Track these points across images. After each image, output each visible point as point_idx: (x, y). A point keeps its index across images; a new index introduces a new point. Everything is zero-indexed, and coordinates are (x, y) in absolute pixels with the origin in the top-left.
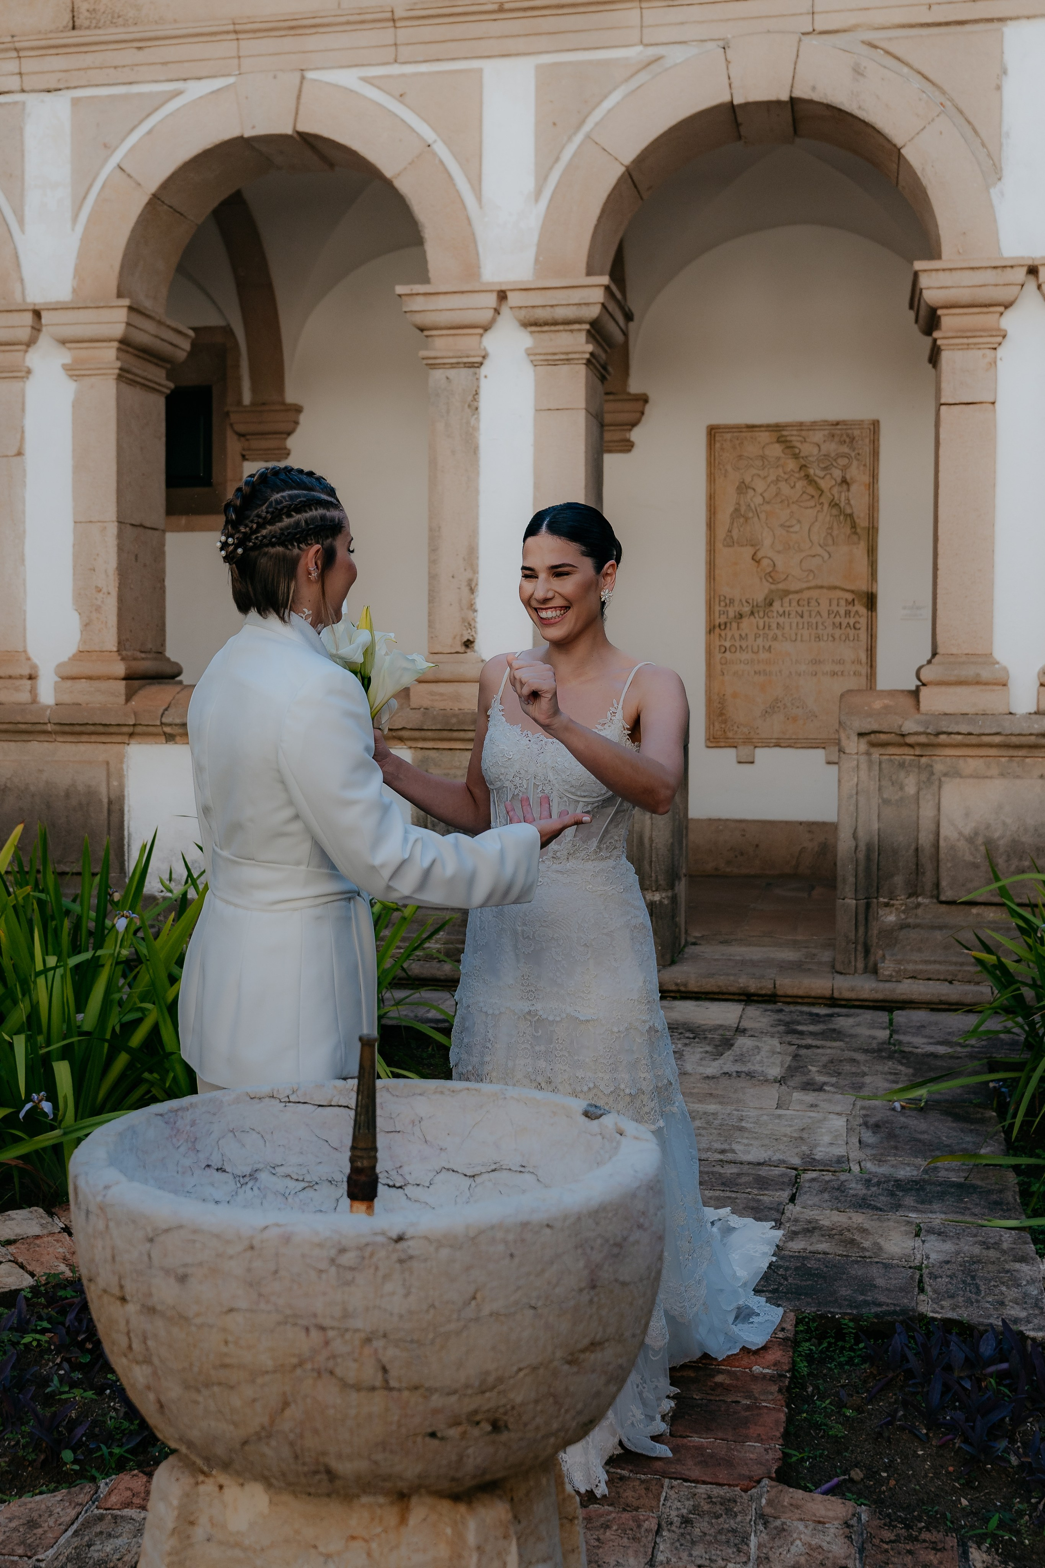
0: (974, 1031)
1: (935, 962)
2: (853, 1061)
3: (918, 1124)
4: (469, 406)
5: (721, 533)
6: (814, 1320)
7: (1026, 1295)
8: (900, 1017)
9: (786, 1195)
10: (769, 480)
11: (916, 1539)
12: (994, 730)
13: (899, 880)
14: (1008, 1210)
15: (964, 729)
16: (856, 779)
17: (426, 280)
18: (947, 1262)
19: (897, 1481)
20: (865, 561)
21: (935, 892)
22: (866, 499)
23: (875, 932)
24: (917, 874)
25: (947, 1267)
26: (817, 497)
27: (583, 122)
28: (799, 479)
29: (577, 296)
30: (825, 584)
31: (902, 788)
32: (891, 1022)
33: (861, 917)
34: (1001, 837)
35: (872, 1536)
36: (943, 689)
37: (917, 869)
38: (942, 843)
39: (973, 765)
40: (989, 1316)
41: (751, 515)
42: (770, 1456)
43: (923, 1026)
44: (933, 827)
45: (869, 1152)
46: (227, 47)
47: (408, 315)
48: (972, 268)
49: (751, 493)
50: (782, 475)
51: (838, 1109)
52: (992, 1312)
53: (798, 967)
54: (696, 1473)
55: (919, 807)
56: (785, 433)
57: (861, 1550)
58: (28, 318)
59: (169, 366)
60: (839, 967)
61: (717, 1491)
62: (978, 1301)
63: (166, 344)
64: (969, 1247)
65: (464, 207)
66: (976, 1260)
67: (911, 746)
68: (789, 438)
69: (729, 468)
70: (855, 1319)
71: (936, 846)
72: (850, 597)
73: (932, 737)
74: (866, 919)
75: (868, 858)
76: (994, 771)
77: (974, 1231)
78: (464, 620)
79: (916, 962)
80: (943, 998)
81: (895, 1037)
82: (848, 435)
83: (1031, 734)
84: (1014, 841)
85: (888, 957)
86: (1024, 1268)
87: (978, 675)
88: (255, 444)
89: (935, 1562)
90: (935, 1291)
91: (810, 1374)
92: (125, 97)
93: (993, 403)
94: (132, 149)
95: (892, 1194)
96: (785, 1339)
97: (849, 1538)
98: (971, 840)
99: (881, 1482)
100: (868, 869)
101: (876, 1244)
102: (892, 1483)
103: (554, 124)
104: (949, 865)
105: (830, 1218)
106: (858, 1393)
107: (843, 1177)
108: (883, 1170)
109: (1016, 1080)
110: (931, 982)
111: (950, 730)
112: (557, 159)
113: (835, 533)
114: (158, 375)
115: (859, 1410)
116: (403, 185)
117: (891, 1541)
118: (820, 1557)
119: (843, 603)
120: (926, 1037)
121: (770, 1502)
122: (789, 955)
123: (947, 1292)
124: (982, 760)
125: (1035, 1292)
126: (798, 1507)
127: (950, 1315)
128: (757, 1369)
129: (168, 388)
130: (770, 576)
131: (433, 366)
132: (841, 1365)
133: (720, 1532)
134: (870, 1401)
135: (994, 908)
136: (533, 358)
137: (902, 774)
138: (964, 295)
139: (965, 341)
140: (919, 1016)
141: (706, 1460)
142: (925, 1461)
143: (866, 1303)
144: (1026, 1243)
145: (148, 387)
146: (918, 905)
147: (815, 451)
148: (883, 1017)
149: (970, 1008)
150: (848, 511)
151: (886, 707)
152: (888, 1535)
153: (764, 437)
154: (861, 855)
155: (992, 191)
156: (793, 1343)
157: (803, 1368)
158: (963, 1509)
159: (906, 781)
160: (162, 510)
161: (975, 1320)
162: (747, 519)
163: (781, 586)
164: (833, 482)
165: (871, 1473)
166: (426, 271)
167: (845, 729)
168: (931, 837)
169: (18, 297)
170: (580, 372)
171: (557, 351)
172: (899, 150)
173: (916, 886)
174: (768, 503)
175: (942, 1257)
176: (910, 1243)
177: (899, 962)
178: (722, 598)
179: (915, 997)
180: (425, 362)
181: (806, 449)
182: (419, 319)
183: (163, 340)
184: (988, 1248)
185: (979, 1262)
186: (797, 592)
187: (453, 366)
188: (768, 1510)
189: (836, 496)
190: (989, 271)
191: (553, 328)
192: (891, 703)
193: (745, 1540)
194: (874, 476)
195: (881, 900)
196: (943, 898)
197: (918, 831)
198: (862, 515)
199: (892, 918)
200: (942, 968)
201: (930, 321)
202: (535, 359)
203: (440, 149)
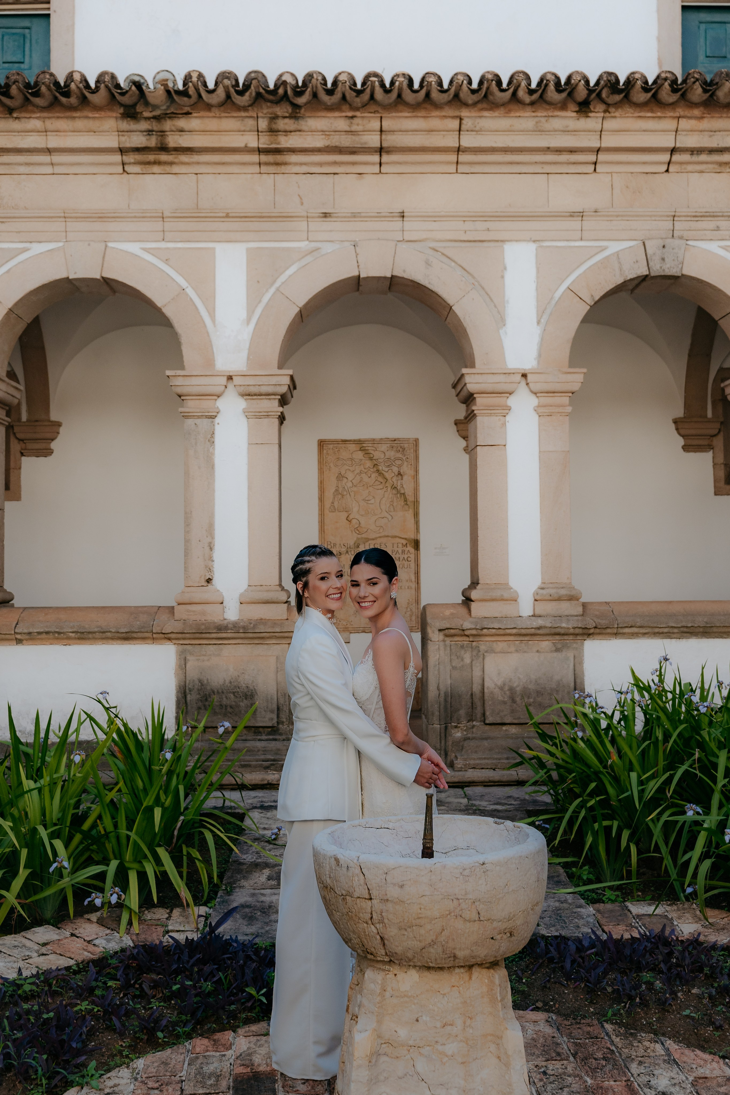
1: (485, 758)
4: (209, 441)
5: (327, 504)
7: (588, 922)
8: (469, 790)
10: (356, 472)
11: (580, 1023)
12: (512, 627)
13: (462, 712)
14: (565, 885)
15: (496, 626)
16: (438, 656)
17: (183, 368)
18: (546, 911)
19: (559, 1005)
20: (413, 521)
21: (483, 719)
22: (412, 485)
23: (450, 743)
24: (472, 709)
25: (546, 913)
26: (384, 483)
27: (274, 282)
28: (373, 472)
29: (274, 380)
30: (390, 535)
31: (462, 660)
32: (465, 793)
33: (443, 735)
34: (518, 686)
35: (561, 1024)
36: (484, 603)
37: (472, 706)
38: (486, 690)
39: (500, 646)
40: (575, 933)
41: (345, 493)
43: (483, 795)
44: (481, 682)
46: (59, 226)
47: (173, 387)
48: (493, 373)
49: (345, 480)
50: (363, 470)
52: (575, 931)
55: (472, 671)
56: (364, 445)
57: (558, 1029)
59: (7, 408)
62: (567, 927)
63: (10, 396)
65: (205, 326)
66: (558, 909)
67: (467, 636)
68: (367, 448)
69: (332, 465)
71: (483, 692)
72: (404, 542)
73: (479, 631)
74: (445, 736)
75: (446, 701)
76: (513, 649)
77: (553, 896)
78: (206, 567)
79: (474, 759)
80: (491, 779)
81: (471, 802)
82: (401, 447)
83: (532, 628)
84: (524, 688)
85: (459, 757)
86: (582, 910)
87: (502, 595)
88: (30, 446)
89: (591, 1030)
90: (545, 924)
93: (505, 446)
97: (551, 1026)
98: (501, 688)
99: (552, 1005)
100: (445, 707)
102: (557, 1006)
103: (258, 282)
104: (490, 703)
106: (526, 972)
110: (483, 770)
111: (489, 627)
112: (260, 301)
113: (395, 504)
114: (3, 414)
116: (168, 311)
117: (569, 1025)
118: (542, 1034)
119: (400, 545)
120: (486, 801)
123: (551, 924)
124: (505, 643)
125: (592, 921)
126: (523, 1017)
127: (555, 934)
129: (7, 422)
130: (357, 530)
131: (187, 418)
134: (533, 975)
135: (514, 726)
136: (246, 414)
137: (463, 652)
138: (489, 388)
139: (489, 412)
140: (479, 790)
142: (569, 995)
144: (579, 899)
146: (473, 726)
147: (382, 456)
148: (462, 791)
150: (402, 492)
151: (452, 614)
152: (567, 1023)
153: (352, 447)
154: (442, 699)
155: (501, 331)
158: (592, 1012)
159: (465, 656)
161: (569, 935)
162: (343, 496)
163: (364, 536)
164: (393, 475)
165: (546, 1004)
166: (182, 361)
167: (431, 627)
168: (480, 687)
170: (275, 423)
171: (261, 410)
172: (451, 307)
173: (472, 716)
174: (355, 486)
177: (465, 760)
178: (329, 543)
179: (476, 779)
180: (182, 414)
181: (377, 455)
182: (179, 390)
183: (8, 394)
184: (562, 903)
185: (560, 909)
186: (373, 539)
187: (199, 417)
189: (395, 482)
190: (502, 375)
191: (259, 397)
192: (455, 612)
194: (417, 471)
195: (453, 724)
196: (487, 722)
197: (472, 684)
198: (410, 494)
199: (459, 735)
200: (489, 762)
201: (469, 399)
202: (248, 414)
203: (190, 292)
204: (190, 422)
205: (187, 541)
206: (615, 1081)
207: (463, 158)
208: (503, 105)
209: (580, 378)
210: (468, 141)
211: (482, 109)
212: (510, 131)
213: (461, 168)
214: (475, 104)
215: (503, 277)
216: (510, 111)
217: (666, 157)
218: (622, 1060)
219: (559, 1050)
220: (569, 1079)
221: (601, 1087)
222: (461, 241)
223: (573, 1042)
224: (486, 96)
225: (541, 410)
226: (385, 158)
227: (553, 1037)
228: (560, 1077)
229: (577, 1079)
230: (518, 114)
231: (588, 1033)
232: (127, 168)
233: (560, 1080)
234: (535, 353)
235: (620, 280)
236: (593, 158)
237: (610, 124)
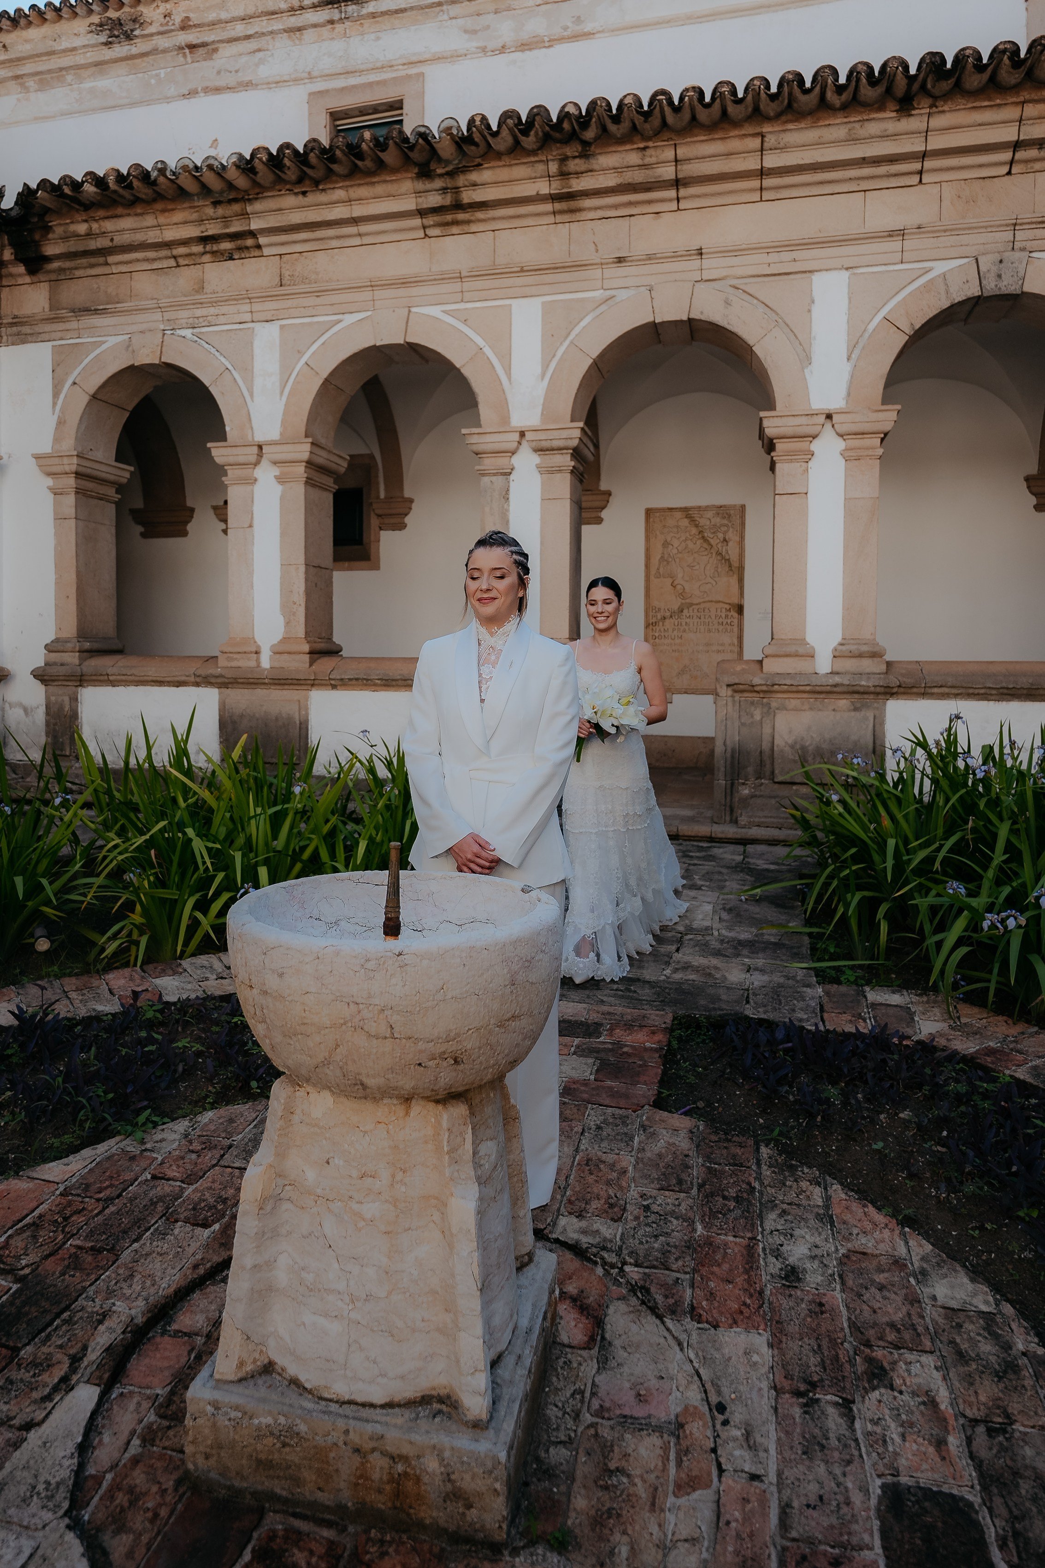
0: (788, 856)
1: (771, 817)
2: (720, 873)
3: (754, 909)
4: (504, 497)
5: (653, 570)
6: (684, 1017)
7: (808, 1006)
8: (750, 848)
9: (674, 948)
10: (681, 539)
11: (730, 1141)
12: (806, 683)
13: (750, 770)
14: (803, 958)
15: (788, 682)
16: (726, 711)
17: (480, 426)
18: (764, 987)
19: (724, 1109)
20: (737, 586)
21: (771, 777)
22: (738, 551)
23: (737, 800)
24: (761, 766)
25: (764, 989)
26: (709, 549)
27: (569, 334)
28: (699, 539)
29: (565, 434)
30: (714, 599)
31: (752, 717)
32: (745, 851)
33: (729, 791)
34: (810, 745)
36: (777, 659)
37: (761, 763)
38: (776, 748)
39: (793, 703)
41: (670, 560)
42: (651, 1093)
43: (763, 854)
44: (770, 739)
45: (724, 924)
46: (367, 295)
47: (469, 446)
48: (794, 416)
49: (671, 547)
50: (689, 537)
51: (709, 900)
53: (692, 820)
54: (607, 1102)
55: (762, 728)
56: (691, 513)
57: (698, 1146)
58: (255, 450)
59: (335, 476)
60: (715, 820)
61: (618, 1112)
62: (779, 1009)
64: (778, 978)
66: (780, 984)
67: (758, 692)
68: (693, 515)
69: (658, 533)
70: (708, 1018)
71: (773, 750)
72: (728, 607)
73: (770, 687)
74: (732, 792)
75: (733, 757)
77: (781, 968)
79: (760, 817)
81: (747, 859)
82: (727, 514)
83: (829, 686)
84: (817, 746)
85: (744, 814)
86: (809, 990)
87: (797, 651)
88: (387, 520)
89: (740, 1153)
90: (755, 1003)
91: (679, 1048)
92: (310, 324)
93: (807, 494)
94: (313, 353)
95: (735, 948)
96: (666, 1028)
97: (691, 1139)
98: (792, 747)
99: (717, 1108)
100: (732, 763)
101: (724, 976)
102: (721, 1109)
103: (552, 336)
104: (780, 761)
105: (698, 961)
106: (706, 1059)
107: (708, 938)
108: (732, 934)
109: (812, 884)
110: (769, 829)
111: (780, 683)
112: (554, 356)
113: (720, 570)
114: (329, 481)
115: (705, 1069)
116: (466, 371)
117: (716, 1141)
118: (674, 1149)
119: (724, 610)
120: (764, 860)
121: (648, 1118)
122: (688, 813)
123: (762, 1003)
124: (799, 700)
125: (814, 1004)
126: (664, 1121)
127: (763, 1016)
128: (648, 1044)
129: (334, 489)
130: (682, 595)
131: (483, 475)
132: (698, 1043)
133: (618, 1134)
134: (712, 1063)
135: (801, 785)
136: (540, 469)
137: (753, 709)
138: (789, 431)
139: (790, 458)
140: (761, 848)
141: (613, 1094)
142: (739, 1096)
143: (715, 1009)
144: (810, 976)
145: (323, 488)
146: (762, 784)
147: (708, 523)
148: (740, 848)
149: (785, 843)
150: (728, 558)
151: (745, 670)
152: (714, 1138)
153: (679, 514)
154: (729, 755)
155: (806, 371)
156: (670, 1030)
157: (675, 1044)
158: (760, 1125)
159: (755, 713)
160: (331, 558)
161: (776, 1019)
162: (668, 562)
163: (688, 601)
164: (719, 541)
165: (709, 1104)
166: (480, 420)
167: (720, 683)
168: (770, 745)
169: (250, 439)
170: (568, 476)
171: (554, 466)
172: (751, 348)
173: (761, 773)
174: (681, 553)
175: (761, 984)
176: (743, 976)
177: (750, 817)
178: (654, 608)
179: (759, 837)
180: (478, 473)
181: (703, 522)
182: (475, 448)
183: (332, 462)
184: (787, 977)
186: (697, 604)
187: (495, 474)
188: (646, 1123)
189: (720, 549)
190: (805, 417)
191: (551, 452)
192: (748, 668)
193: (632, 1139)
194: (742, 537)
195: (740, 781)
196: (776, 780)
197: (762, 741)
198: (735, 560)
199: (746, 792)
200: (775, 820)
201: (770, 446)
202: (542, 470)
203: (488, 351)
204: (486, 479)
206: (735, 1236)
207: (768, 182)
208: (811, 113)
209: (894, 416)
210: (771, 161)
211: (786, 122)
212: (819, 144)
213: (766, 195)
214: (778, 116)
215: (809, 311)
216: (818, 119)
217: (1007, 155)
218: (761, 1203)
219: (684, 1176)
220: (675, 1222)
221: (711, 1244)
222: (765, 276)
223: (708, 1168)
224: (789, 106)
225: (847, 454)
226: (682, 191)
227: (687, 1156)
228: (664, 1217)
229: (685, 1224)
230: (827, 123)
231: (734, 1156)
232: (428, 230)
233: (662, 1223)
234: (844, 393)
235: (946, 304)
236: (917, 166)
237: (938, 121)
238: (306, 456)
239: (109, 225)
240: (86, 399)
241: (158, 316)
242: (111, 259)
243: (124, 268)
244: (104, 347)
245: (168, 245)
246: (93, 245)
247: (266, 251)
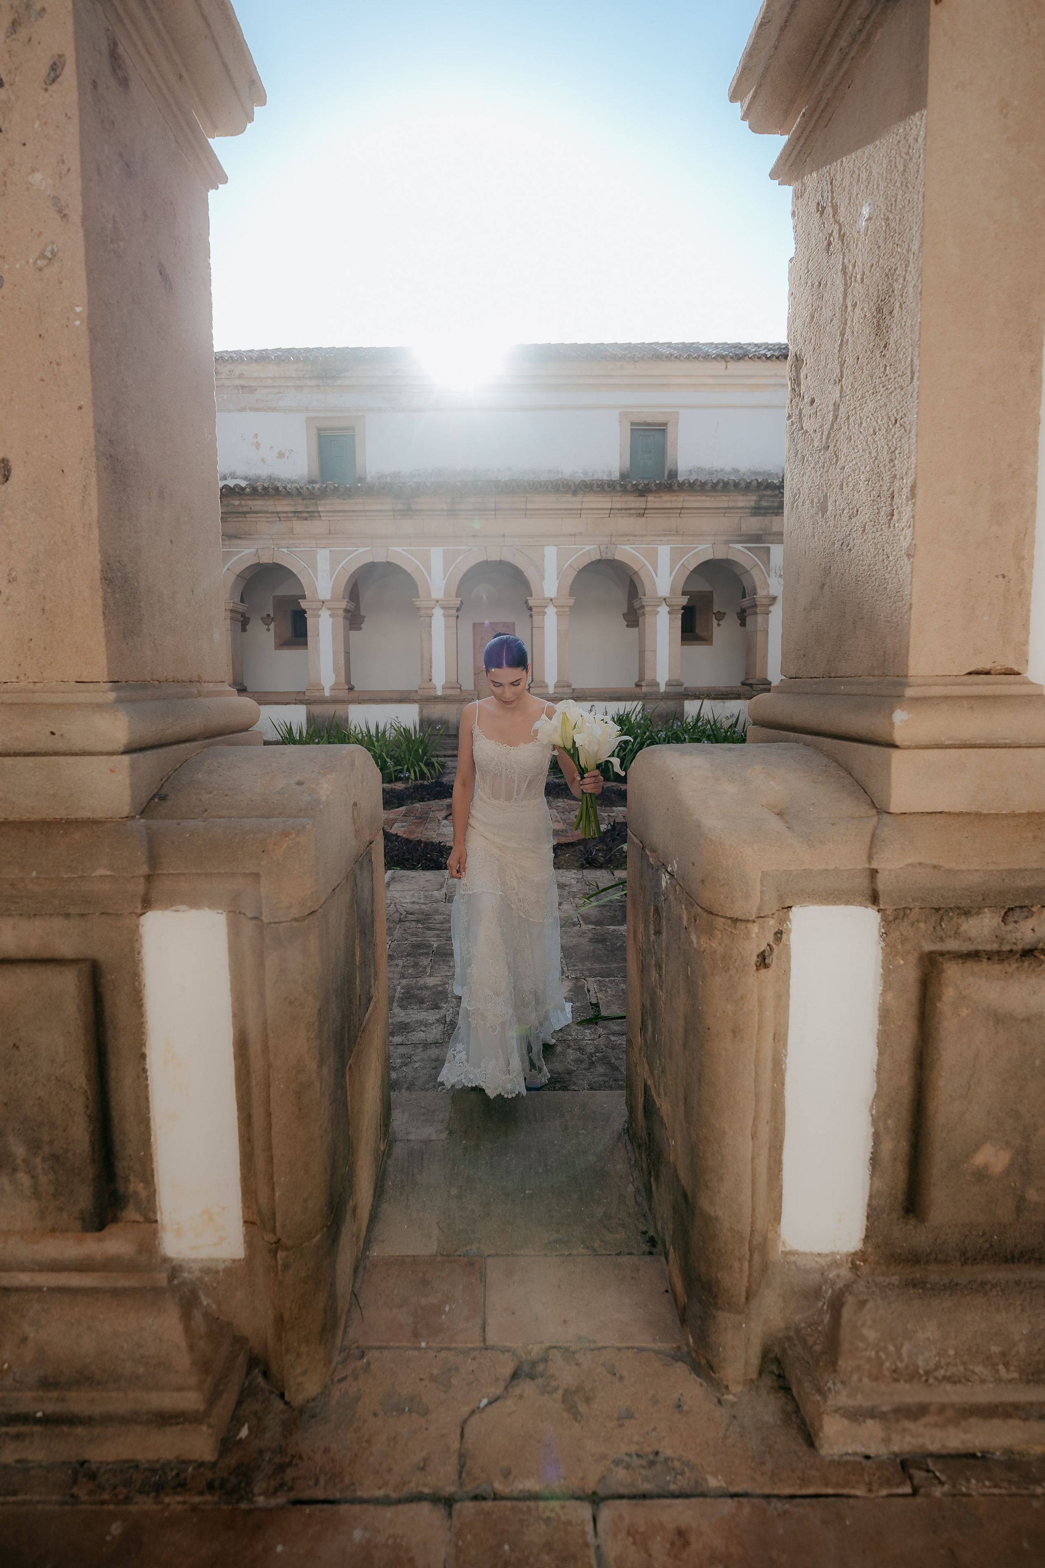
4: (430, 626)
17: (419, 598)
27: (454, 563)
29: (455, 602)
46: (370, 541)
48: (540, 599)
58: (320, 603)
65: (427, 580)
78: (429, 675)
92: (344, 551)
93: (543, 625)
94: (345, 564)
103: (448, 562)
112: (449, 570)
116: (413, 575)
138: (538, 604)
139: (538, 612)
155: (542, 582)
166: (419, 595)
169: (318, 598)
170: (453, 616)
171: (450, 614)
172: (524, 573)
180: (419, 616)
182: (418, 606)
187: (426, 617)
190: (543, 600)
191: (449, 609)
201: (530, 609)
202: (445, 615)
203: (421, 567)
204: (422, 618)
205: (422, 665)
207: (528, 512)
208: (543, 492)
209: (573, 601)
210: (529, 506)
211: (535, 494)
212: (546, 502)
214: (532, 492)
215: (543, 560)
216: (546, 494)
217: (609, 511)
222: (526, 546)
225: (558, 613)
226: (497, 513)
230: (549, 496)
232: (396, 517)
234: (556, 591)
235: (590, 561)
236: (579, 512)
237: (585, 499)
238: (344, 607)
239: (250, 503)
240: (235, 576)
241: (271, 542)
242: (247, 515)
243: (253, 520)
244: (243, 553)
245: (277, 513)
246: (241, 510)
247: (323, 518)
